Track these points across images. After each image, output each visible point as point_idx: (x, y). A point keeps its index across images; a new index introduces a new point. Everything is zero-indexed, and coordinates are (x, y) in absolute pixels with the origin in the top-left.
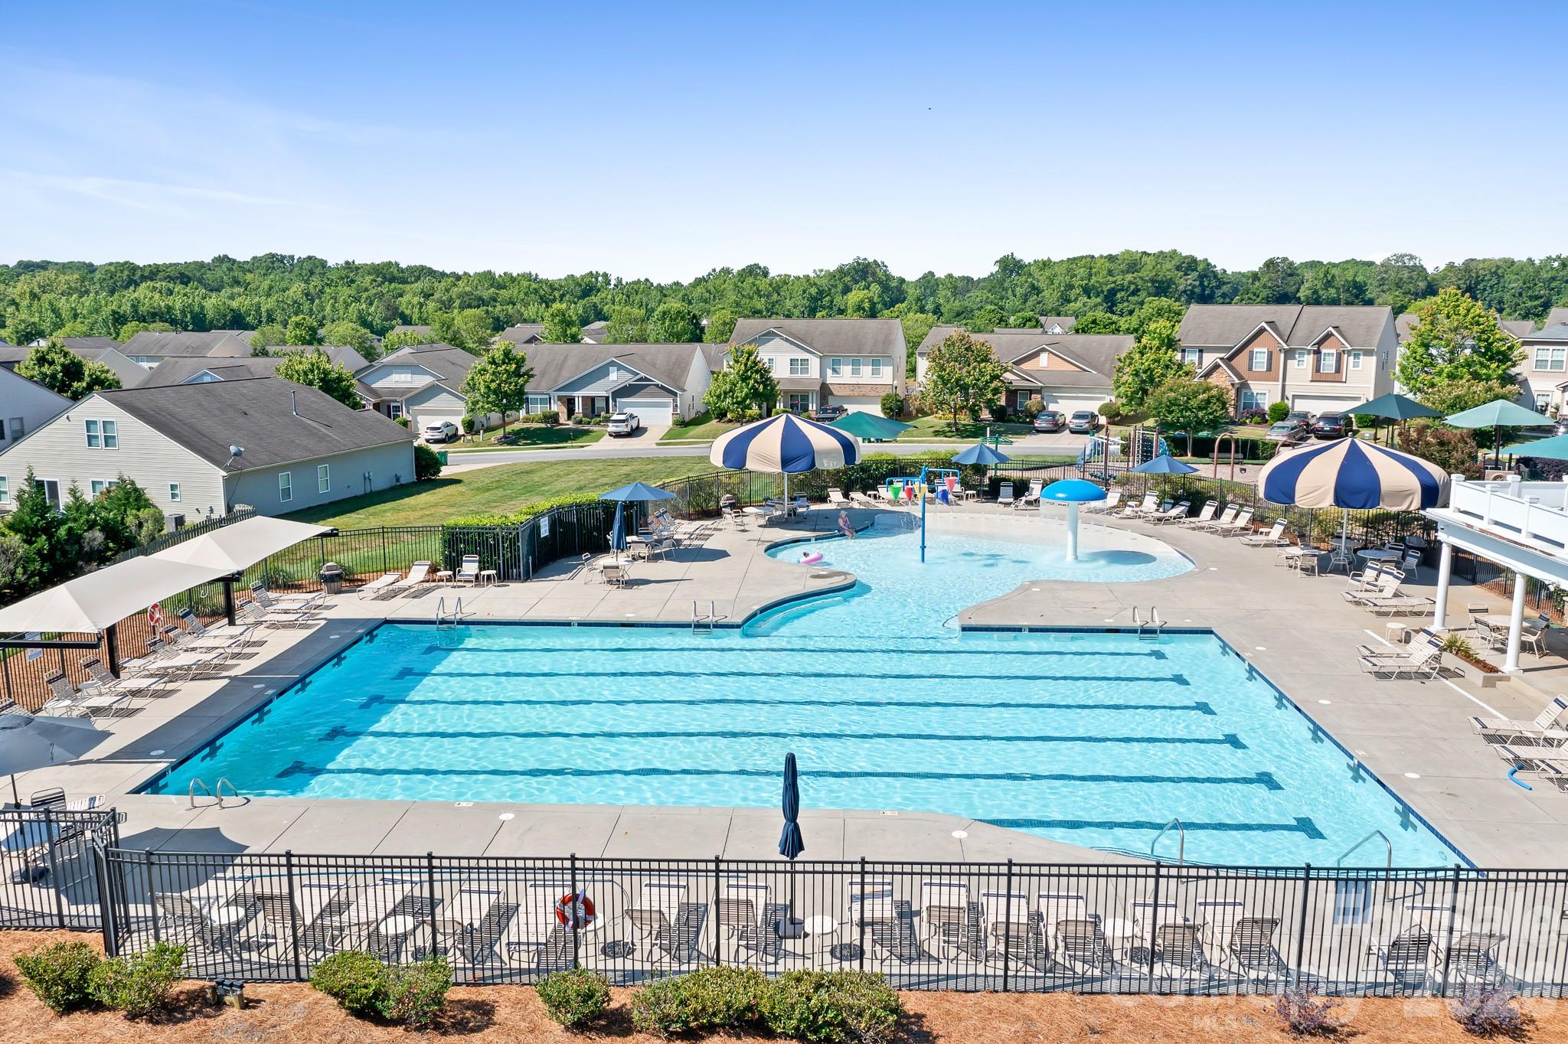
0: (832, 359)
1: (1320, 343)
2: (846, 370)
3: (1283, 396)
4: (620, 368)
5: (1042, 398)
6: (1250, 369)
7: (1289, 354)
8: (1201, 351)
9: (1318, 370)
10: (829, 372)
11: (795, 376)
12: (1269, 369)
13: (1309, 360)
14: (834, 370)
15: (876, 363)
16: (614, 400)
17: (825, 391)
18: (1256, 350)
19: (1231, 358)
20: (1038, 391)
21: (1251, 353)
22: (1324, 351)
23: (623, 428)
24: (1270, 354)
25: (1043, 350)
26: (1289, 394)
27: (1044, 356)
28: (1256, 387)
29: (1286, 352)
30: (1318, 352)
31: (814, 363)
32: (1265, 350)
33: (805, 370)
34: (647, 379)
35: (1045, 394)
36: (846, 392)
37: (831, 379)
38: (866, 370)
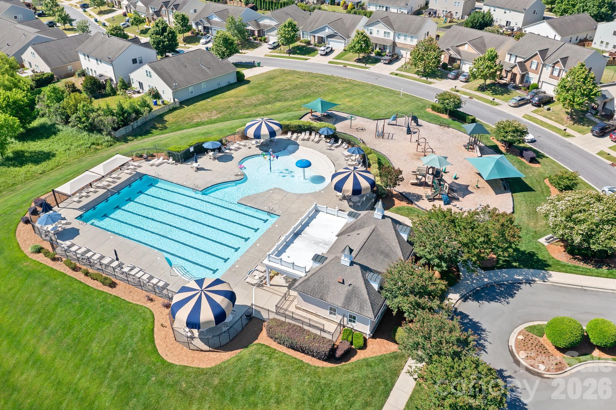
0: (398, 33)
1: (555, 64)
2: (402, 38)
3: (539, 81)
4: (329, 28)
5: (461, 62)
6: (530, 67)
7: (544, 65)
8: (516, 56)
9: (552, 73)
10: (397, 38)
11: (385, 38)
12: (536, 69)
13: (550, 69)
14: (398, 37)
15: (412, 37)
16: (327, 39)
17: (394, 44)
18: (534, 61)
19: (525, 62)
20: (460, 60)
21: (532, 61)
22: (556, 67)
23: (323, 53)
24: (538, 64)
25: (466, 43)
26: (541, 80)
27: (467, 45)
28: (531, 75)
29: (543, 64)
30: (553, 67)
31: (392, 34)
32: (537, 62)
33: (388, 36)
34: (337, 33)
35: (462, 61)
36: (401, 46)
37: (397, 41)
38: (409, 39)
